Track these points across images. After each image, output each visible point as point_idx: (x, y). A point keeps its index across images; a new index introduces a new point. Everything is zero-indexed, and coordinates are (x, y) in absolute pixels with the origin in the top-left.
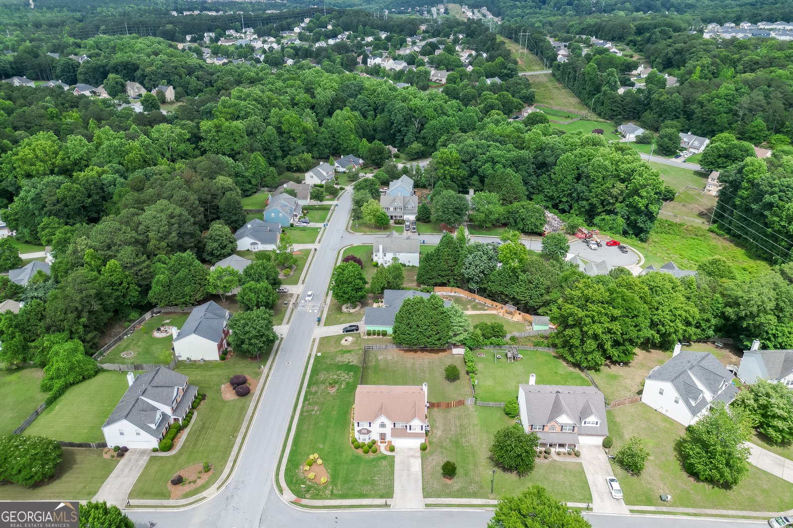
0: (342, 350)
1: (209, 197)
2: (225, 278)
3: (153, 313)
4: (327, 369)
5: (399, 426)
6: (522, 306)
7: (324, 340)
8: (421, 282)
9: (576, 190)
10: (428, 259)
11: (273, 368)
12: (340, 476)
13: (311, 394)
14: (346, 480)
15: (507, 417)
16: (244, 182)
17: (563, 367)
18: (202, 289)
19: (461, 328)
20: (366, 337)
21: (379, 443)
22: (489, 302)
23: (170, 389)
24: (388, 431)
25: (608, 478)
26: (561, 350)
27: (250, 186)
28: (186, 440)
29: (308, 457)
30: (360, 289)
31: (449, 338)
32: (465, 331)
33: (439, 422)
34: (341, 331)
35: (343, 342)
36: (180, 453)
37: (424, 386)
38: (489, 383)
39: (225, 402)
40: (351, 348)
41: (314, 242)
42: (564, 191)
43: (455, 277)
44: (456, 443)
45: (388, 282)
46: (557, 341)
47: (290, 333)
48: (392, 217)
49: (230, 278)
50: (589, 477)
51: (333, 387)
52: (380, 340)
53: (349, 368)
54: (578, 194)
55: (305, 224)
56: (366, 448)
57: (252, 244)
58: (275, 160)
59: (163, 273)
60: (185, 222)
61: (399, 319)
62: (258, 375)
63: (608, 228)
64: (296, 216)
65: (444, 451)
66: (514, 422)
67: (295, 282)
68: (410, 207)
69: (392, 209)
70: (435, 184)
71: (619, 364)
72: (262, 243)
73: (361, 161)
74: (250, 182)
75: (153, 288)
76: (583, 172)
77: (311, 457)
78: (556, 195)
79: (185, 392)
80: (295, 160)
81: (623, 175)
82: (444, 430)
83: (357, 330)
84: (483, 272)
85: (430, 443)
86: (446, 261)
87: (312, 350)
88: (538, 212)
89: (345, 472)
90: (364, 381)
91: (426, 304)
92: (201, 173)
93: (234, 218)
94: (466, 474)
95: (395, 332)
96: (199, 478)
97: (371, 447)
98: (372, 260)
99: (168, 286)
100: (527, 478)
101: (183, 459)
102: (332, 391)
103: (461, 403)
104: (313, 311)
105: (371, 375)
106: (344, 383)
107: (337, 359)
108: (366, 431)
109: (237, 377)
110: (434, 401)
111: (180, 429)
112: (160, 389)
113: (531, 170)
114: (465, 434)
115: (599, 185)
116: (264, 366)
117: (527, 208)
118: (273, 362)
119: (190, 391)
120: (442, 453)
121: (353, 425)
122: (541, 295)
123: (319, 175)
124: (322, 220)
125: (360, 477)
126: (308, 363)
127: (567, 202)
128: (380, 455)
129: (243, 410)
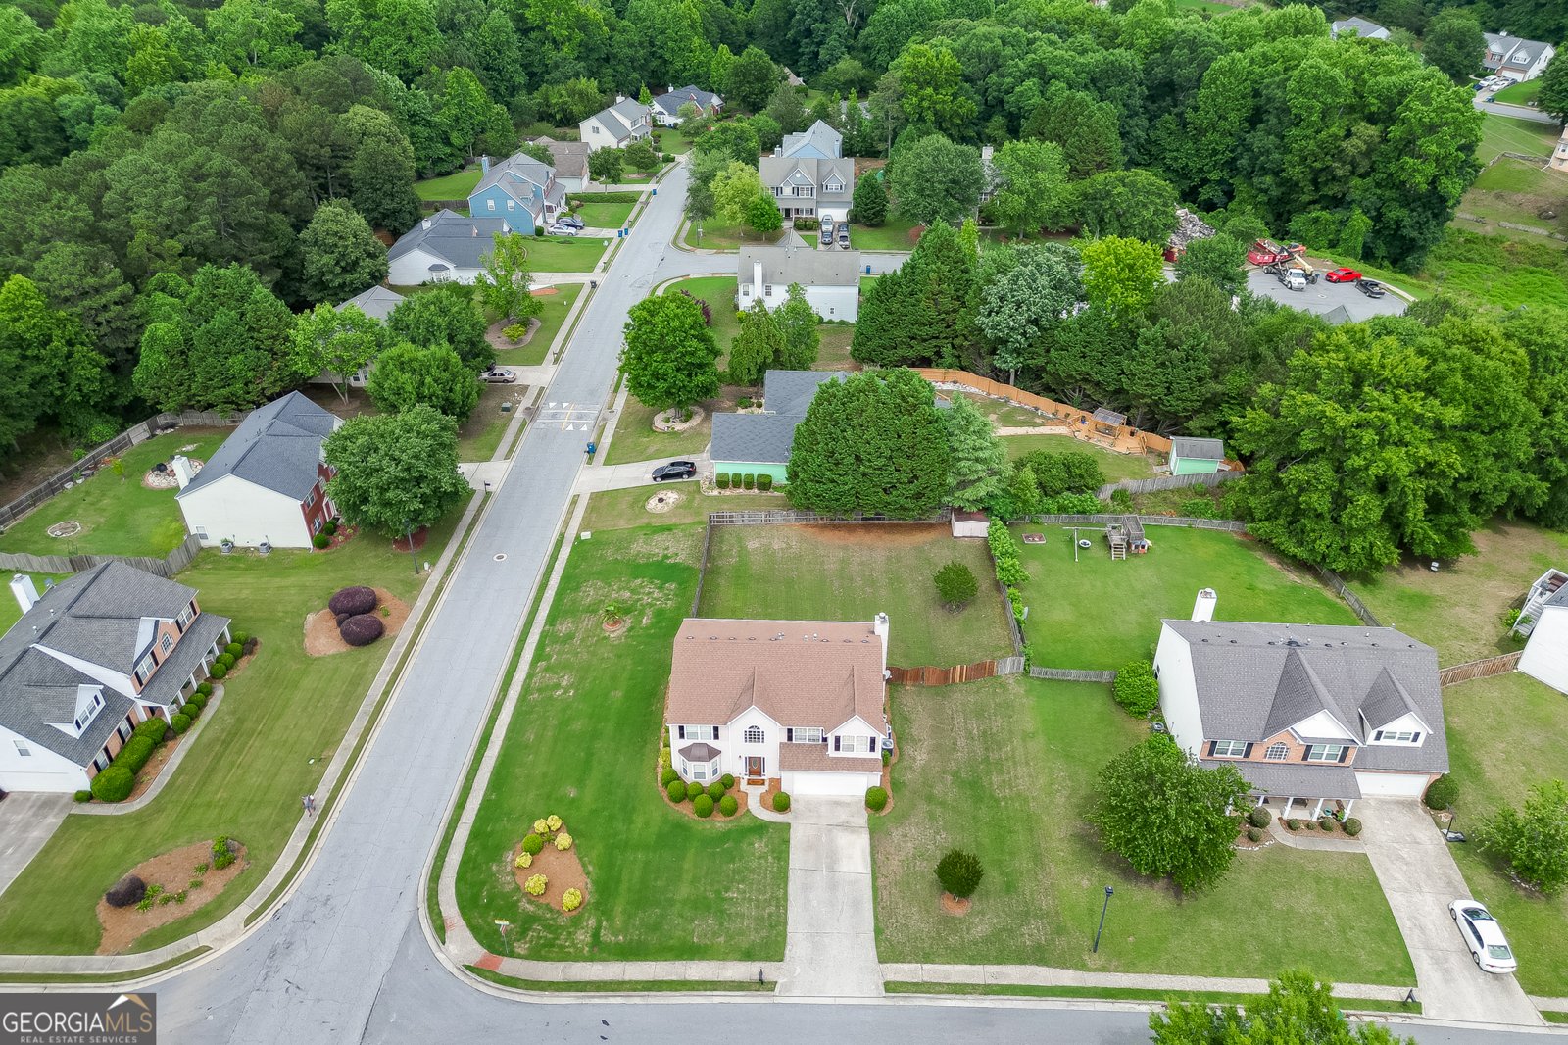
0: (648, 525)
1: (327, 151)
2: (338, 336)
3: (153, 428)
4: (605, 576)
5: (806, 734)
6: (1137, 413)
7: (601, 501)
8: (862, 356)
9: (1248, 148)
10: (882, 295)
11: (458, 569)
12: (624, 887)
13: (555, 640)
14: (642, 899)
15: (1120, 716)
16: (430, 139)
17: (1271, 575)
18: (276, 364)
19: (979, 466)
20: (716, 493)
21: (744, 786)
22: (1046, 404)
23: (125, 624)
24: (769, 750)
25: (1460, 906)
26: (1265, 526)
27: (448, 150)
28: (181, 770)
29: (531, 827)
30: (700, 366)
31: (947, 493)
32: (992, 473)
33: (921, 725)
34: (649, 477)
35: (652, 504)
36: (157, 806)
37: (878, 622)
38: (1060, 614)
39: (308, 660)
40: (674, 520)
41: (590, 269)
42: (1215, 152)
43: (957, 342)
44: (974, 787)
45: (777, 352)
46: (1253, 502)
47: (513, 481)
48: (788, 211)
49: (353, 335)
50: (1396, 900)
51: (616, 623)
52: (752, 499)
53: (664, 571)
54: (1254, 159)
55: (573, 231)
56: (704, 800)
57: (434, 268)
58: (512, 95)
59: (168, 318)
60: (239, 194)
61: (805, 441)
62: (414, 587)
63: (1325, 243)
64: (550, 209)
65: (938, 810)
66: (1144, 728)
67: (537, 360)
68: (833, 186)
69: (787, 191)
70: (895, 135)
71: (1428, 567)
72: (458, 266)
73: (716, 101)
74: (447, 142)
75: (143, 361)
76: (1269, 100)
77: (540, 825)
78: (1194, 164)
79: (186, 633)
80: (557, 95)
81: (1374, 104)
82: (936, 749)
83: (691, 473)
84: (1035, 322)
85: (896, 785)
86: (934, 297)
87: (566, 524)
88: (1160, 196)
89: (637, 873)
90: (705, 608)
91: (883, 397)
92: (309, 94)
93: (388, 204)
94: (1010, 888)
95: (793, 476)
96: (197, 885)
97: (721, 796)
98: (736, 307)
99: (183, 351)
100: (1204, 901)
101: (161, 823)
102: (615, 633)
103: (982, 671)
104: (577, 427)
105: (726, 591)
106: (649, 612)
107: (635, 548)
108: (704, 752)
109: (349, 594)
110: (903, 664)
111: (166, 736)
112: (96, 625)
113: (1137, 102)
114: (999, 763)
115: (1309, 132)
116: (433, 564)
117: (1133, 184)
118: (458, 553)
119: (202, 629)
120: (932, 817)
121: (668, 731)
122: (1200, 380)
123: (614, 127)
124: (616, 222)
125: (684, 891)
126: (554, 557)
127: (1221, 182)
128: (745, 822)
129: (357, 685)
